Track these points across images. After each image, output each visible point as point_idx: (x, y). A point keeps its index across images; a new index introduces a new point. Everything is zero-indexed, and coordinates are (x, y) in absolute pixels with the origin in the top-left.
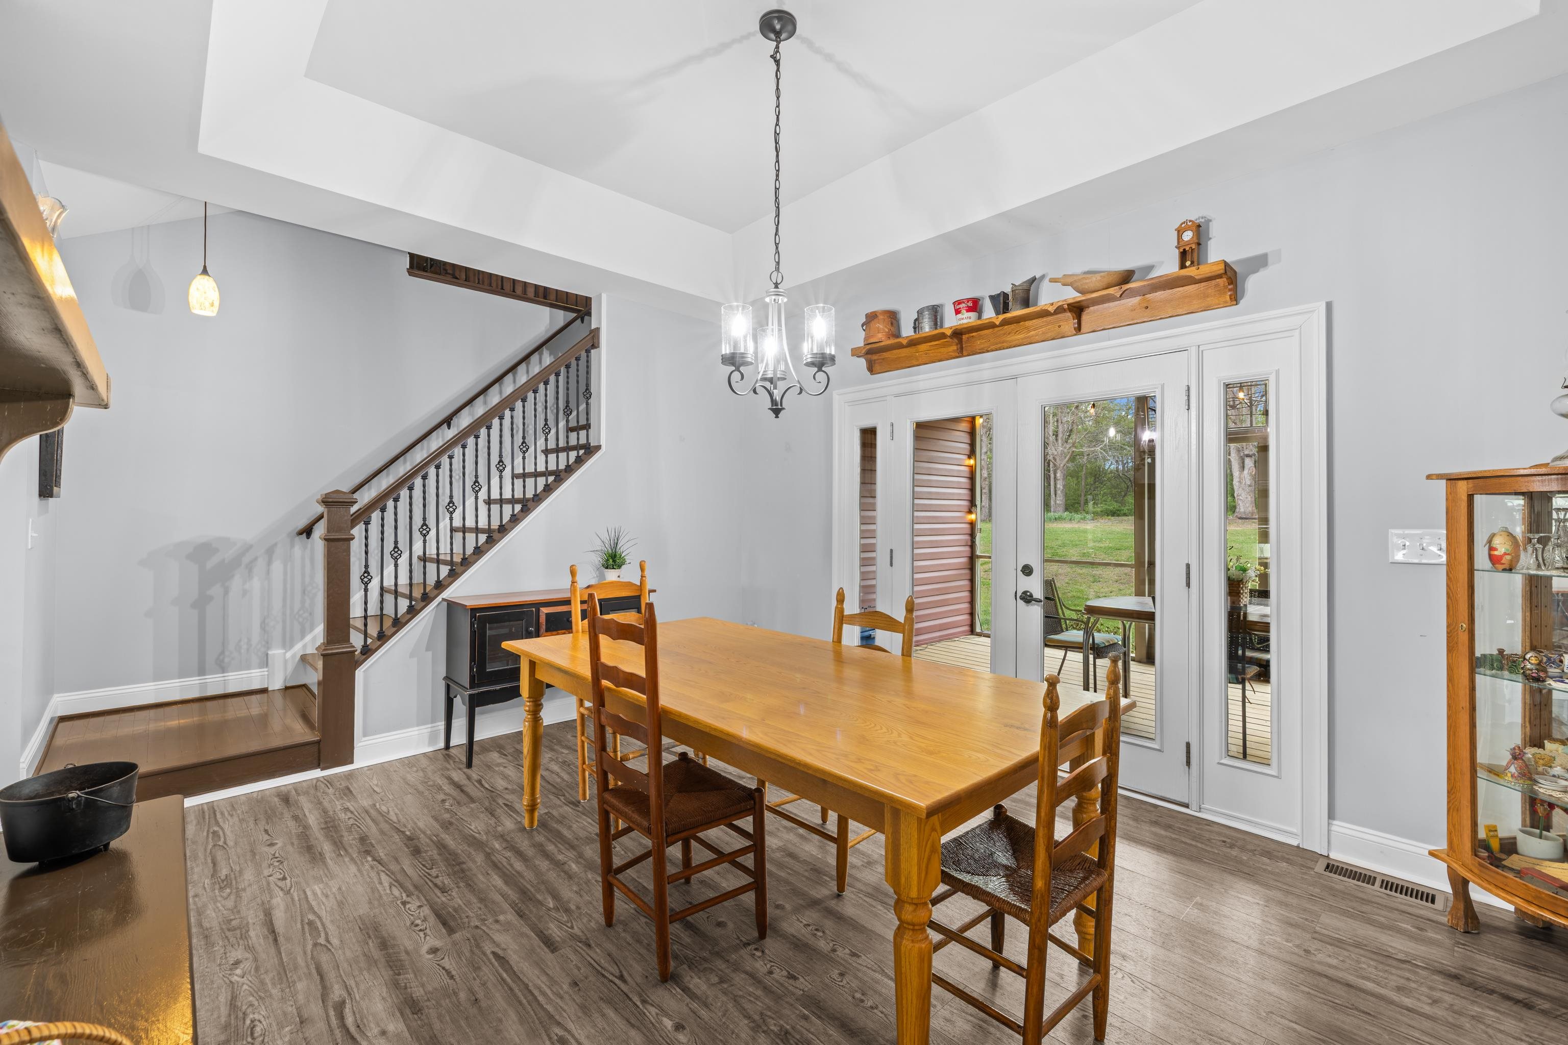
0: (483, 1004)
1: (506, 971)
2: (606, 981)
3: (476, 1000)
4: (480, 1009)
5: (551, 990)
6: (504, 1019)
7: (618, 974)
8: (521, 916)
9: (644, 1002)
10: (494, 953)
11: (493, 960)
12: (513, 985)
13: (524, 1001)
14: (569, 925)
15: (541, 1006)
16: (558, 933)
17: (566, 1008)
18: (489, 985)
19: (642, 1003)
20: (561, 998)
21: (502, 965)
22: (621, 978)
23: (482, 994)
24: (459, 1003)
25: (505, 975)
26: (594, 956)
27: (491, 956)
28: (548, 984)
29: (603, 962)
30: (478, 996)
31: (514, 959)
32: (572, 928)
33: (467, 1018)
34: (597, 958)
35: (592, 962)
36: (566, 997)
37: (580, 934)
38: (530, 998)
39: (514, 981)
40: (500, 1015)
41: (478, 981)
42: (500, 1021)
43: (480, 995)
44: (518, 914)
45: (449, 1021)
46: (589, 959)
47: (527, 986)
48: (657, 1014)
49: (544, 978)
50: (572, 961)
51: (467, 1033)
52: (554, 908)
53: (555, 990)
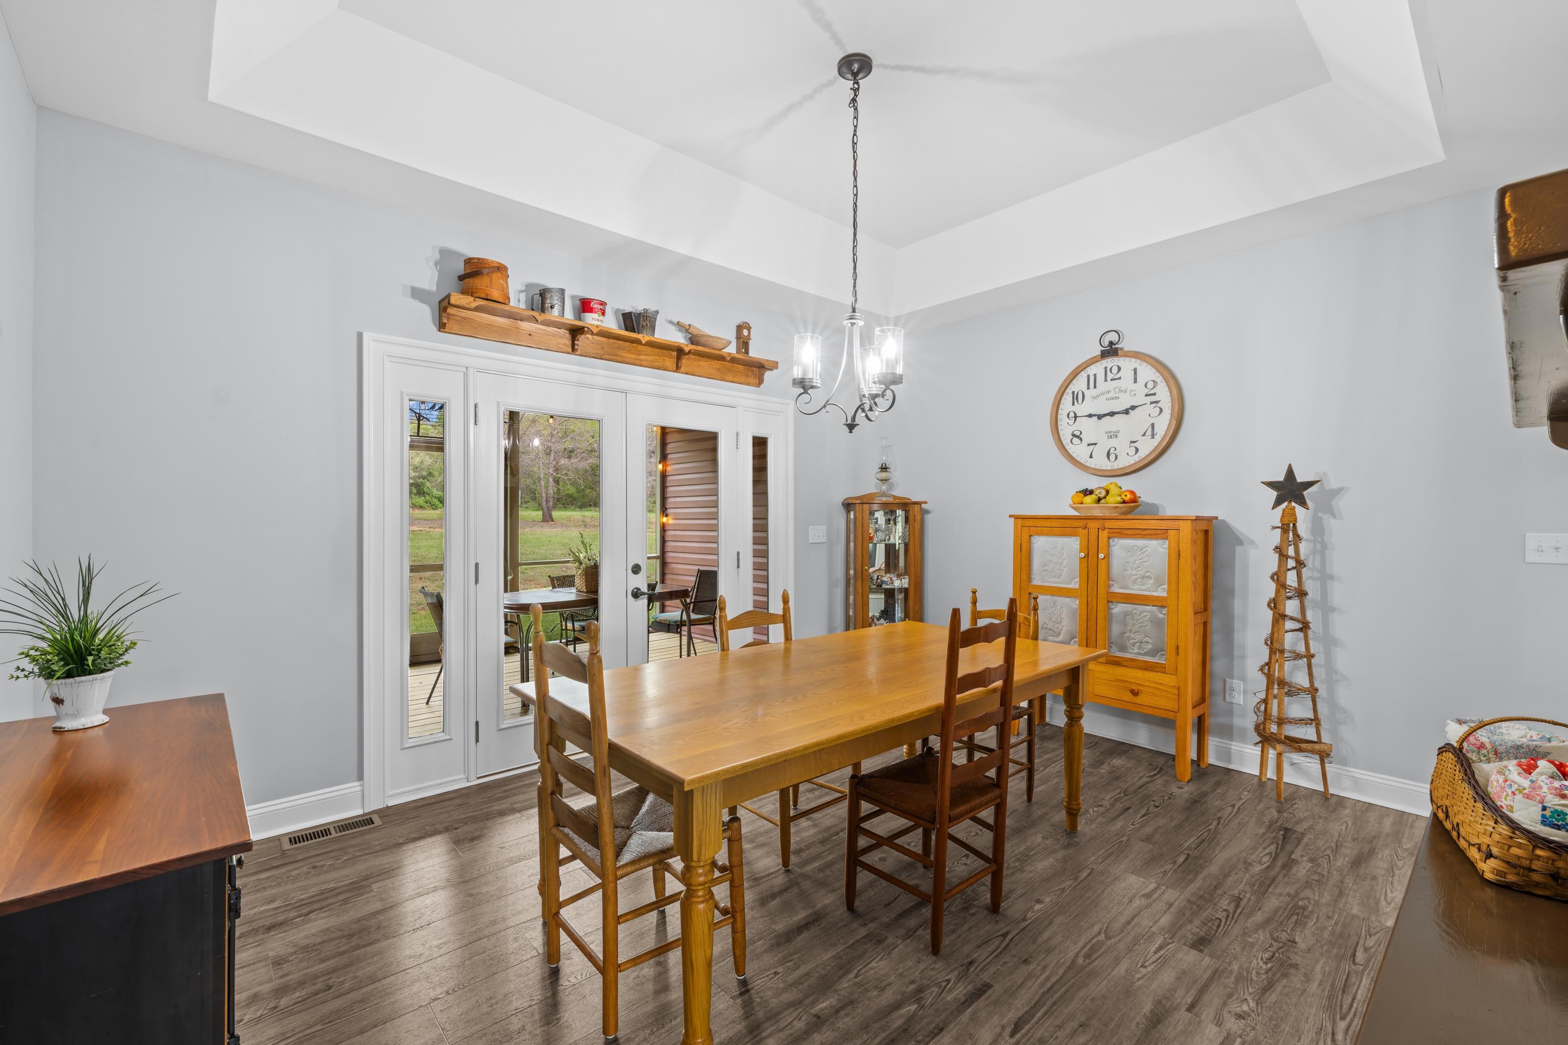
0: (1083, 1018)
1: (1033, 1016)
2: (1012, 944)
3: (1081, 1026)
4: (1089, 1019)
5: (1041, 975)
6: (1090, 997)
7: (1002, 938)
8: (941, 1030)
9: (1024, 920)
10: (1012, 1035)
11: (1023, 1031)
12: (1049, 1003)
13: (1063, 990)
14: (944, 984)
15: (1061, 978)
16: (960, 989)
17: (1055, 962)
18: (1058, 1022)
19: (1026, 921)
20: (1045, 967)
21: (1026, 1022)
22: (1005, 935)
23: (1072, 1023)
24: (1093, 1037)
25: (1039, 1014)
26: (984, 957)
27: (1018, 1036)
28: (1034, 980)
29: (989, 949)
30: (1076, 1026)
31: (1012, 1016)
32: (948, 981)
33: (1106, 1025)
34: (986, 954)
35: (994, 955)
36: (1043, 963)
37: (956, 973)
38: (1057, 986)
39: (1044, 1004)
40: (1088, 1001)
41: (1059, 1033)
42: (1093, 999)
43: (1074, 1024)
44: (938, 1034)
45: (1116, 1037)
46: (990, 958)
47: (1044, 994)
48: (1033, 912)
49: (1029, 984)
50: (998, 970)
51: (1119, 1019)
52: (919, 1004)
53: (1039, 973)
